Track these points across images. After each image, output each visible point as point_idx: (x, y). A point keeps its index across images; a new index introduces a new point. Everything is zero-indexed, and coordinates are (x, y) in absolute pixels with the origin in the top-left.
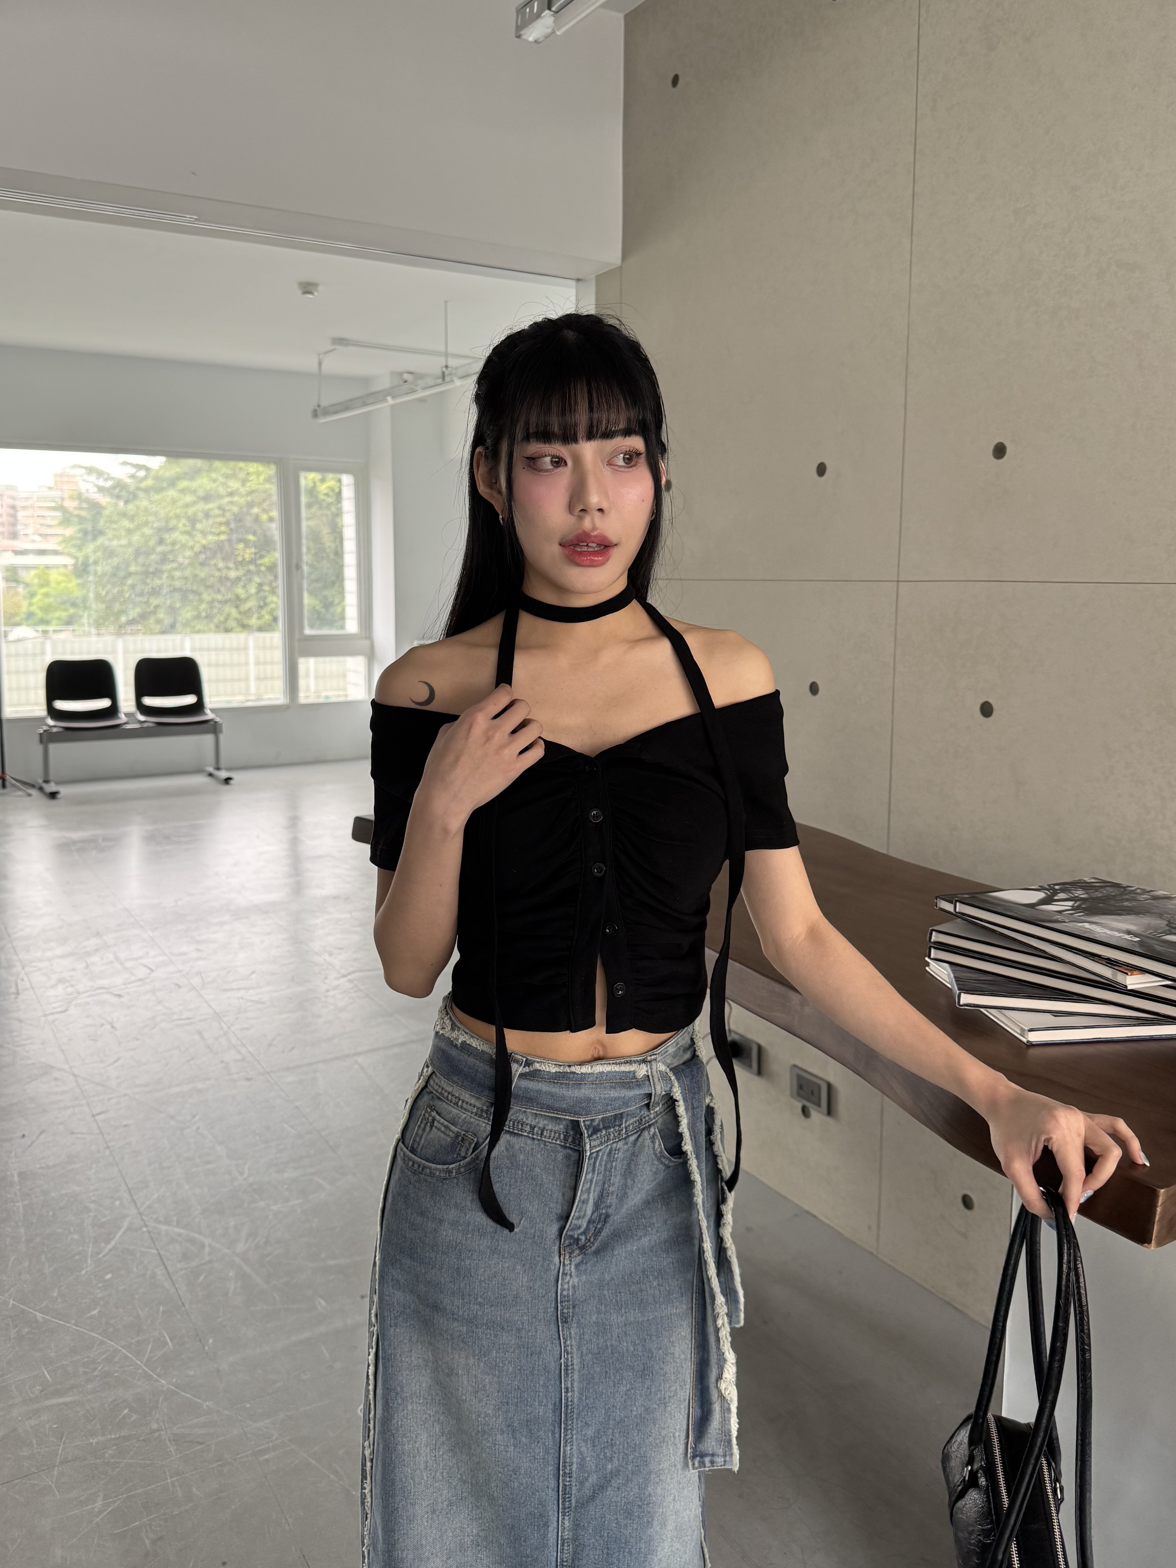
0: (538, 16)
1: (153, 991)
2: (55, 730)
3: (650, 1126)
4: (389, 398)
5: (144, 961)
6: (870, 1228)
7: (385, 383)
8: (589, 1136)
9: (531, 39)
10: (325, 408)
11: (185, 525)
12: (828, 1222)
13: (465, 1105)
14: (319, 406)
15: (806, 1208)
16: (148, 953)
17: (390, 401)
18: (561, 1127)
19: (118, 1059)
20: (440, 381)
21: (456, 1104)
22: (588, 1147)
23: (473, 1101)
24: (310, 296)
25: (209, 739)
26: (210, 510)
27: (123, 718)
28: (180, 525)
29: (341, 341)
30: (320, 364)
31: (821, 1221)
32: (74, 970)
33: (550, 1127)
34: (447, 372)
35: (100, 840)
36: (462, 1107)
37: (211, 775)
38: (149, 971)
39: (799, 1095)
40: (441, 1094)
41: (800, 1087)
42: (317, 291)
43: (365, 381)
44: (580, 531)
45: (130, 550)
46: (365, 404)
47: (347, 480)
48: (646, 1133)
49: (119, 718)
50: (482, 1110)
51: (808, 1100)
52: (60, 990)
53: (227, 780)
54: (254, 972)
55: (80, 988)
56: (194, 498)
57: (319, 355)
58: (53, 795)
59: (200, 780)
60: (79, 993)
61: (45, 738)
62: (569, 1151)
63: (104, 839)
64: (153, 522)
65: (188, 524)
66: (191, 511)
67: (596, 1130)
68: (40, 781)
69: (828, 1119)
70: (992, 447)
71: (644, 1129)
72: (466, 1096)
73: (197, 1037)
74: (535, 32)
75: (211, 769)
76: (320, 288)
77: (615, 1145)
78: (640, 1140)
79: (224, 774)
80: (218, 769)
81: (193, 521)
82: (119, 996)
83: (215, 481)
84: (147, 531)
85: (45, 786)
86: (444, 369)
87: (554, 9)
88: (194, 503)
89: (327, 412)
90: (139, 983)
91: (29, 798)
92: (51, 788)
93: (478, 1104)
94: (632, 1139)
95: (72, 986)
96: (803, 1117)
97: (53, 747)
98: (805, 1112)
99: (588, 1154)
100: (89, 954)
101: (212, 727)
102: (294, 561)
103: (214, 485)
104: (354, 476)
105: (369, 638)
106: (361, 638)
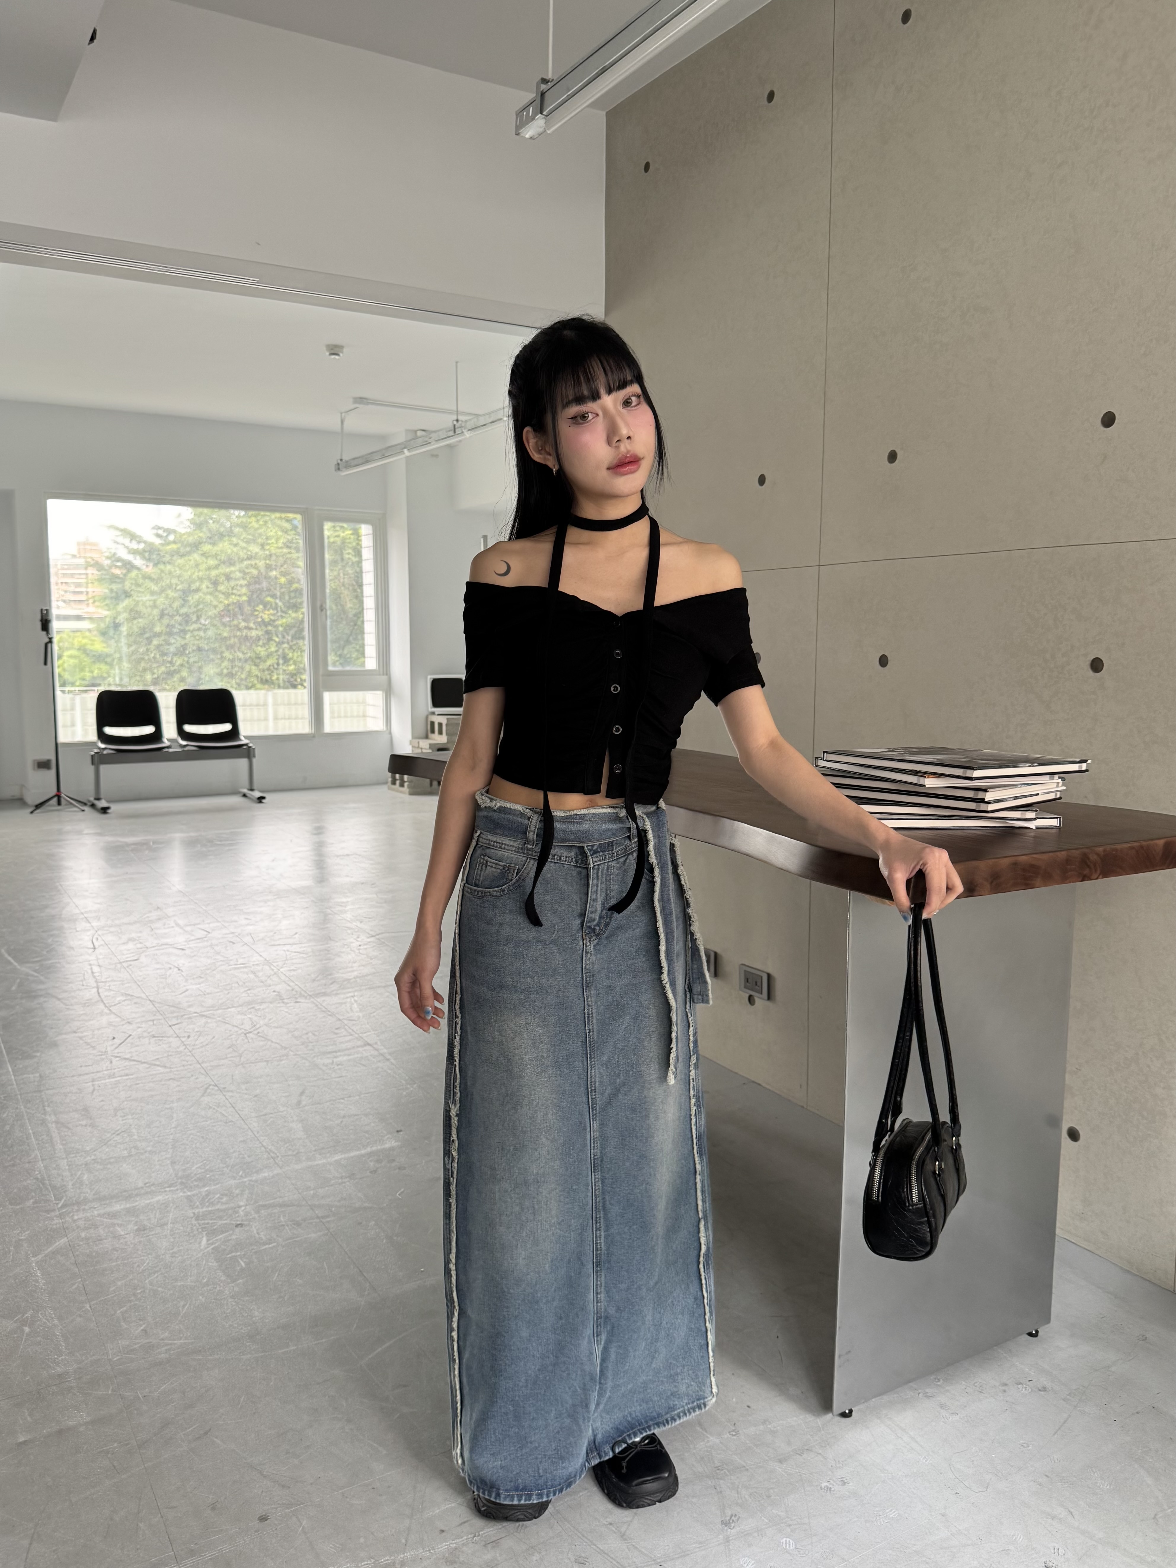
0: (533, 119)
1: (212, 946)
2: (105, 752)
3: (632, 852)
4: (405, 451)
5: (201, 926)
6: (801, 1086)
7: (401, 439)
8: (591, 855)
9: (527, 136)
10: (347, 462)
11: (208, 587)
12: (768, 1087)
13: (506, 847)
14: (341, 460)
15: (753, 1079)
16: (203, 921)
17: (407, 453)
18: (573, 853)
19: (187, 990)
20: (452, 433)
21: (501, 847)
22: (591, 861)
23: (512, 843)
24: (337, 357)
25: (244, 762)
26: (231, 572)
27: (166, 743)
28: (204, 586)
29: (361, 400)
30: (342, 422)
31: (764, 1087)
32: (141, 932)
33: (565, 854)
34: (457, 425)
35: (151, 843)
36: (504, 849)
37: (244, 795)
38: (206, 933)
39: (746, 987)
40: (489, 844)
41: (747, 980)
42: (342, 353)
43: (383, 438)
45: (156, 612)
46: (384, 457)
47: (366, 530)
48: (630, 856)
49: (162, 742)
50: (519, 848)
51: (752, 990)
52: (131, 945)
53: (261, 799)
54: (296, 933)
55: (148, 944)
56: (216, 562)
57: (341, 413)
58: (105, 810)
59: (236, 800)
60: (147, 948)
61: (96, 758)
62: (579, 869)
63: (154, 843)
64: (177, 585)
65: (210, 586)
66: (214, 573)
67: (596, 852)
68: (92, 799)
69: (768, 1003)
70: (887, 455)
71: (629, 854)
72: (506, 841)
73: (252, 976)
74: (529, 132)
75: (245, 791)
76: (345, 350)
77: (610, 863)
78: (628, 860)
79: (257, 794)
80: (252, 790)
81: (215, 583)
82: (183, 949)
83: (236, 545)
84: (171, 594)
85: (96, 802)
86: (455, 423)
87: (544, 113)
88: (216, 567)
89: (348, 465)
90: (198, 941)
91: (82, 813)
92: (103, 804)
93: (516, 844)
94: (622, 860)
95: (141, 943)
96: (749, 1005)
97: (103, 768)
98: (751, 1000)
99: (592, 866)
100: (151, 922)
101: (247, 752)
102: (318, 604)
103: (235, 549)
104: (372, 525)
105: (387, 674)
106: (380, 675)
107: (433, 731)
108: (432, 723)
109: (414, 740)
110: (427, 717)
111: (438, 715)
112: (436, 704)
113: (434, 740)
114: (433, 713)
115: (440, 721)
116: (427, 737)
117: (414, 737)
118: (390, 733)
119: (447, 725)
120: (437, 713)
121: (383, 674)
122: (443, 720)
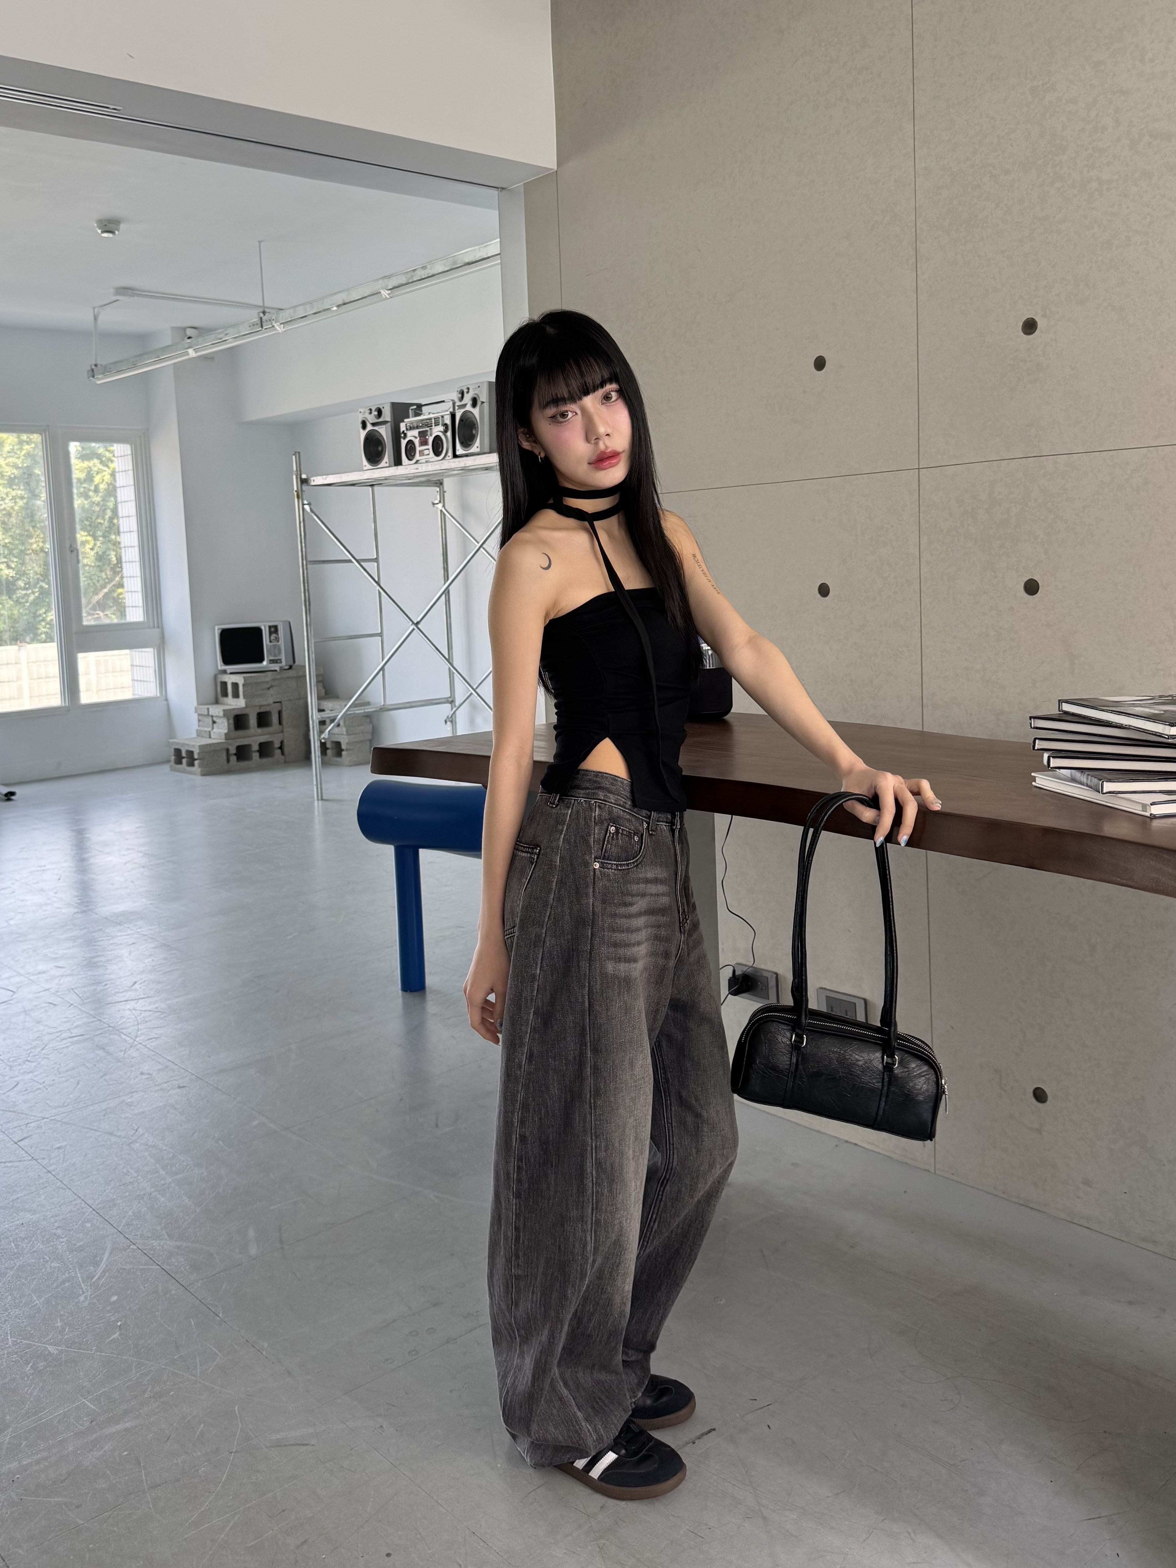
10: (102, 367)
14: (96, 365)
20: (257, 328)
24: (110, 235)
29: (125, 291)
30: (96, 318)
42: (118, 229)
44: (599, 452)
47: (123, 451)
53: (9, 796)
57: (94, 308)
70: (1021, 324)
76: (122, 226)
79: (3, 790)
86: (262, 315)
89: (106, 371)
102: (67, 544)
104: (131, 445)
105: (158, 627)
106: (149, 628)
107: (225, 694)
108: (224, 684)
109: (201, 707)
110: (216, 677)
111: (231, 673)
112: (227, 660)
113: (227, 704)
114: (224, 672)
115: (234, 681)
116: (217, 702)
117: (200, 703)
118: (167, 700)
119: (244, 685)
120: (229, 671)
121: (154, 627)
122: (239, 680)
